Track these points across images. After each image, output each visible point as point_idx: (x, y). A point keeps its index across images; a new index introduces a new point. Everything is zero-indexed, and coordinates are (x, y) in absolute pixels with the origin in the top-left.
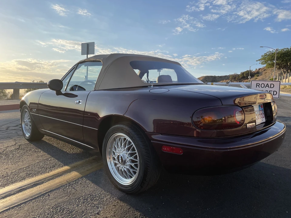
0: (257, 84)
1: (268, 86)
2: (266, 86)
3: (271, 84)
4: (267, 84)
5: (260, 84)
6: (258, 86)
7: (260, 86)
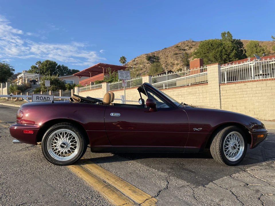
0: (37, 97)
1: (46, 99)
2: (44, 99)
3: (47, 97)
4: (45, 97)
5: (39, 97)
6: (38, 99)
7: (39, 99)
